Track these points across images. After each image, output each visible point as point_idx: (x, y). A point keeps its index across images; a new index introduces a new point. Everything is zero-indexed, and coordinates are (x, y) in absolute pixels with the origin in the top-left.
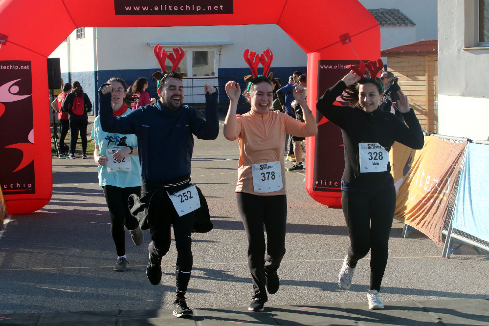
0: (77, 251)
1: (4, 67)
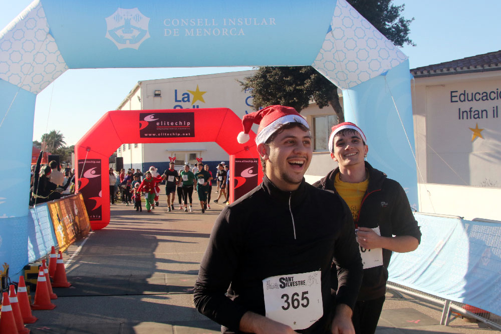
0: (119, 247)
1: (89, 162)
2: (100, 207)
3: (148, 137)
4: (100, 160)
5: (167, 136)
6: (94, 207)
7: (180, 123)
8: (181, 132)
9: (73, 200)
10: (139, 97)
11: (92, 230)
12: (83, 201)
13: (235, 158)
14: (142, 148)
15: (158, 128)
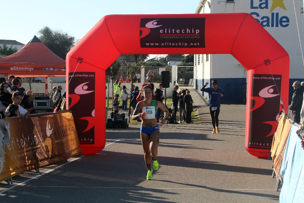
1: (81, 76)
2: (93, 129)
3: (150, 46)
4: (94, 73)
7: (188, 31)
8: (189, 41)
9: (46, 119)
10: (209, 3)
11: (83, 155)
12: (73, 120)
13: (254, 73)
14: (211, 61)
15: (162, 36)
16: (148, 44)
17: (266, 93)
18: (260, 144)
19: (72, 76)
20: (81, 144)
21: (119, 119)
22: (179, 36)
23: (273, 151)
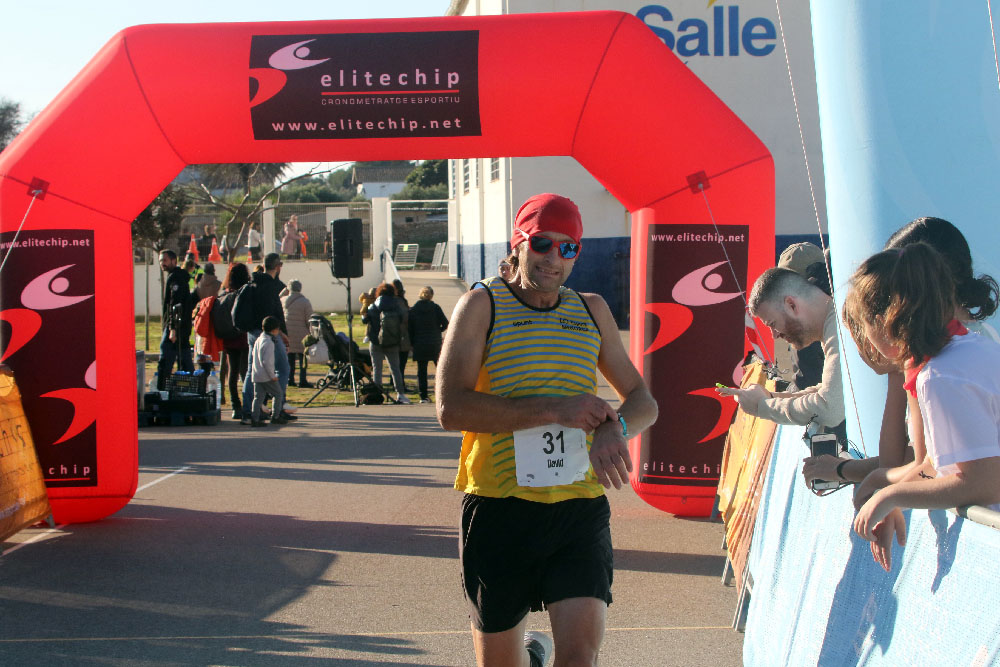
1: (42, 243)
2: (91, 432)
3: (287, 135)
4: (88, 234)
5: (364, 134)
6: (64, 432)
7: (420, 76)
11: (57, 524)
12: (20, 403)
13: (653, 222)
14: (507, 181)
15: (327, 97)
16: (278, 127)
17: (696, 289)
18: (682, 469)
19: (12, 245)
20: (48, 485)
21: (185, 394)
22: (389, 96)
23: (724, 491)
